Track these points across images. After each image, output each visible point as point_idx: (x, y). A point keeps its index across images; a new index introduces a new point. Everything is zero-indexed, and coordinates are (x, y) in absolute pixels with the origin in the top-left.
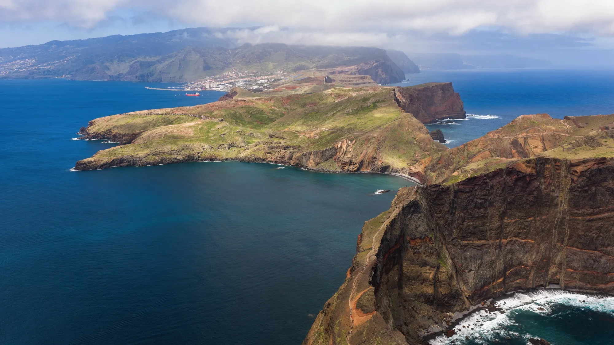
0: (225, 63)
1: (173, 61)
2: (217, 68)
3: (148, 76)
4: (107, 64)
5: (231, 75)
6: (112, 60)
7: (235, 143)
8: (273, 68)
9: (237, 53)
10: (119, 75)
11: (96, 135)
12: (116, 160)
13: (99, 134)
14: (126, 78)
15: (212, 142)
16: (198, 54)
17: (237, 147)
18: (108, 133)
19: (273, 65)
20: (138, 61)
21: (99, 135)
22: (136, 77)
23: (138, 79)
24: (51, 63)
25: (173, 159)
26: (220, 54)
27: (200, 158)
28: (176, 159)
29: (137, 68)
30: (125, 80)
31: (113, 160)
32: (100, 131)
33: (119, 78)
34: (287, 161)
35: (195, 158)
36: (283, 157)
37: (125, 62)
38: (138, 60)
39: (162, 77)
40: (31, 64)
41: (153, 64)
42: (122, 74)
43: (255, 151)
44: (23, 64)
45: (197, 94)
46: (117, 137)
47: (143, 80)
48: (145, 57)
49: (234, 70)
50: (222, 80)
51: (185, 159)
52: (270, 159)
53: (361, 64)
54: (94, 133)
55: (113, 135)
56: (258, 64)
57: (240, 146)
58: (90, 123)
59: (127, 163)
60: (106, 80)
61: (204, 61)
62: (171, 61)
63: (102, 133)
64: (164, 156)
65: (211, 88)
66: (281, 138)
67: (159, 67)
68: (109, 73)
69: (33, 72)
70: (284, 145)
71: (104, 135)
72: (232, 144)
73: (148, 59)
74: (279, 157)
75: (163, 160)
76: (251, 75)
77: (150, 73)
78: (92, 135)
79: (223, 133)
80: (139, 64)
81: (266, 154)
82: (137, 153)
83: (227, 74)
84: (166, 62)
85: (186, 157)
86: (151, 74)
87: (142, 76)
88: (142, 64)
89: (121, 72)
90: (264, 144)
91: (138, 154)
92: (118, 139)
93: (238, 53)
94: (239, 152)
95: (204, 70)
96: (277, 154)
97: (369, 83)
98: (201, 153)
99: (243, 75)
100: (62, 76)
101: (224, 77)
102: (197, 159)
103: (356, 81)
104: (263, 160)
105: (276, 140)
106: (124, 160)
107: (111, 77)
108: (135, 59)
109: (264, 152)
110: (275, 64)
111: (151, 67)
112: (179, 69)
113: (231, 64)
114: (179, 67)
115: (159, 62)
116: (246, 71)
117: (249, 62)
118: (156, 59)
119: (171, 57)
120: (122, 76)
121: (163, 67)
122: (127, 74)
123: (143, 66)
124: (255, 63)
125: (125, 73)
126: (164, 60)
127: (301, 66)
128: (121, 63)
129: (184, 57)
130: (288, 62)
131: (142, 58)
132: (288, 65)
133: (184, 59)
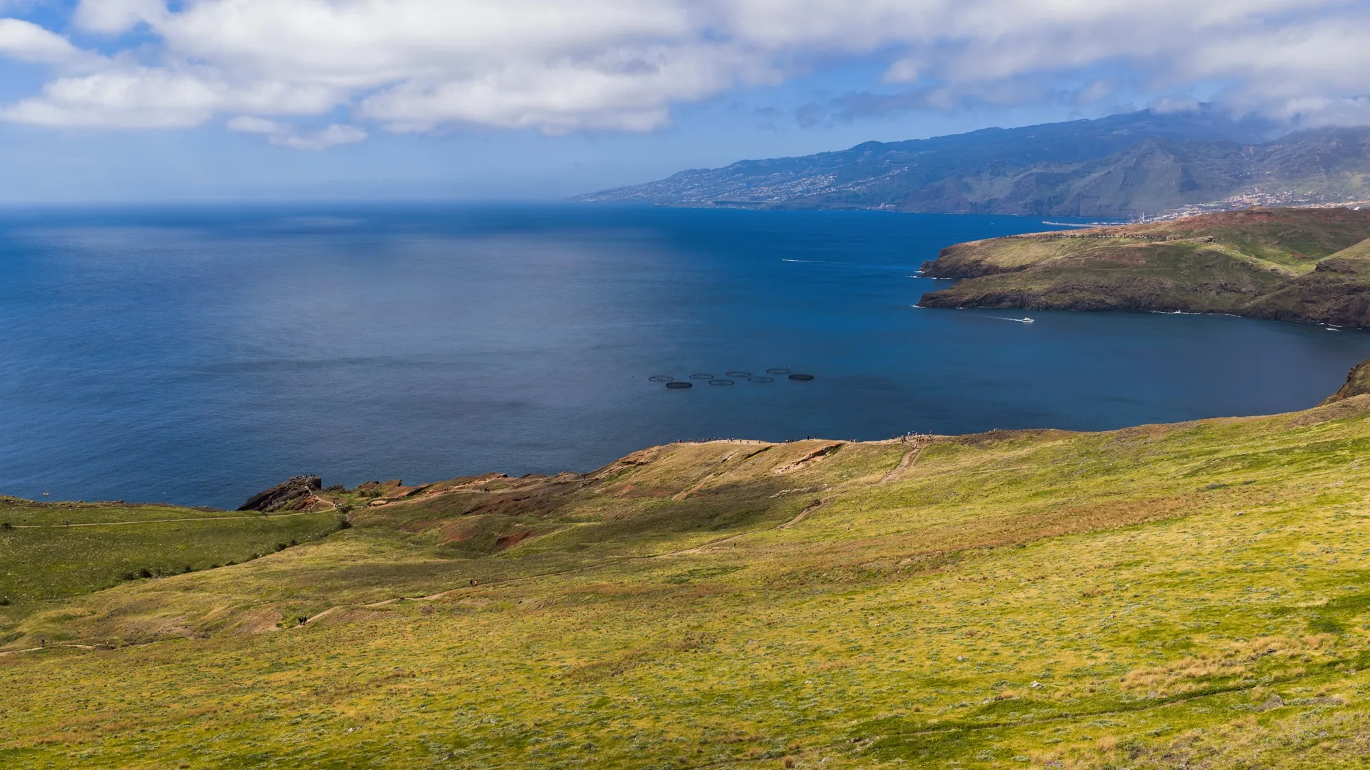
0: (1236, 177)
1: (1110, 173)
2: (1213, 186)
3: (1050, 204)
4: (968, 180)
5: (1248, 201)
6: (978, 172)
7: (1234, 284)
10: (990, 201)
11: (951, 270)
12: (991, 295)
13: (957, 269)
14: (1004, 208)
15: (1183, 278)
16: (1171, 156)
17: (1239, 291)
20: (1032, 174)
21: (958, 271)
22: (1026, 206)
23: (1027, 210)
24: (862, 181)
25: (1099, 302)
26: (1225, 156)
27: (1153, 306)
28: (1103, 302)
29: (1029, 186)
30: (1000, 212)
31: (986, 296)
32: (961, 264)
33: (987, 207)
34: (1352, 318)
36: (1345, 309)
37: (1006, 176)
38: (1034, 171)
39: (1081, 207)
40: (826, 183)
41: (1064, 178)
42: (996, 200)
43: (1278, 297)
44: (812, 184)
47: (1039, 211)
48: (1048, 166)
49: (1257, 190)
51: (1121, 305)
52: (1311, 315)
54: (949, 267)
56: (1323, 176)
57: (1244, 290)
58: (942, 251)
59: (1009, 303)
60: (962, 212)
61: (1184, 170)
62: (1105, 172)
63: (962, 268)
64: (1081, 295)
66: (1344, 272)
67: (1078, 185)
68: (971, 198)
69: (829, 198)
70: (1348, 286)
72: (1226, 284)
73: (1055, 169)
74: (1335, 310)
75: (1077, 302)
77: (1056, 197)
78: (945, 270)
79: (1210, 264)
80: (1033, 178)
81: (1304, 303)
82: (1029, 287)
83: (1237, 198)
84: (1093, 175)
85: (1125, 300)
86: (1058, 200)
87: (1039, 203)
88: (1040, 179)
89: (995, 196)
90: (1300, 285)
91: (1031, 289)
93: (1271, 153)
94: (1241, 301)
95: (1181, 191)
96: (1328, 305)
98: (1157, 295)
100: (880, 205)
104: (1296, 315)
105: (1332, 276)
106: (1005, 297)
107: (973, 205)
108: (1027, 170)
109: (1298, 299)
111: (1059, 184)
112: (1121, 189)
113: (1250, 177)
114: (1122, 184)
115: (1078, 174)
116: (1288, 192)
117: (1299, 171)
118: (1070, 169)
119: (1106, 164)
120: (995, 204)
121: (1086, 185)
122: (1007, 199)
123: (1043, 184)
124: (1314, 172)
125: (1003, 197)
126: (1089, 170)
128: (996, 177)
129: (1137, 163)
131: (1041, 166)
133: (1135, 168)
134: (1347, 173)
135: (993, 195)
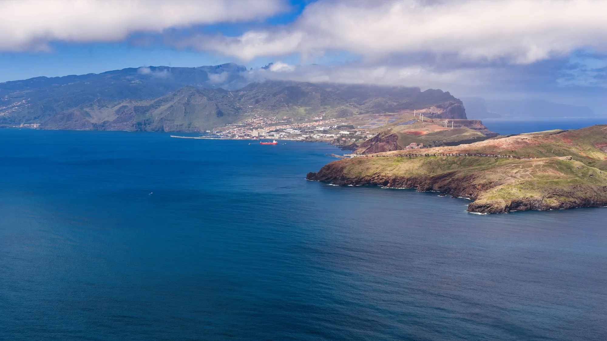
0: (234, 108)
1: (172, 106)
2: (229, 114)
3: (145, 124)
4: (87, 110)
5: (258, 122)
6: (91, 105)
9: (242, 96)
10: (104, 123)
11: (358, 180)
14: (114, 126)
16: (204, 97)
19: (306, 110)
20: (125, 106)
22: (133, 126)
26: (223, 97)
29: (130, 114)
30: (112, 129)
33: (103, 126)
37: (107, 107)
38: (124, 104)
39: (164, 126)
41: (146, 109)
42: (108, 122)
46: (396, 182)
47: (141, 129)
49: (258, 116)
56: (287, 108)
60: (87, 129)
62: (169, 105)
67: (156, 113)
68: (93, 121)
76: (283, 121)
77: (147, 120)
80: (132, 108)
83: (250, 120)
84: (161, 107)
86: (149, 122)
87: (139, 124)
88: (136, 109)
89: (106, 119)
95: (218, 117)
99: (273, 122)
100: (20, 124)
107: (94, 125)
108: (118, 104)
110: (308, 108)
111: (146, 112)
112: (185, 115)
114: (185, 113)
115: (153, 107)
117: (274, 106)
118: (147, 103)
119: (166, 101)
120: (108, 124)
121: (161, 114)
122: (115, 122)
123: (138, 112)
124: (282, 107)
125: (112, 120)
126: (157, 105)
127: (343, 110)
128: (102, 108)
129: (188, 101)
130: (325, 106)
131: (126, 102)
132: (325, 109)
133: (188, 104)
135: (104, 118)
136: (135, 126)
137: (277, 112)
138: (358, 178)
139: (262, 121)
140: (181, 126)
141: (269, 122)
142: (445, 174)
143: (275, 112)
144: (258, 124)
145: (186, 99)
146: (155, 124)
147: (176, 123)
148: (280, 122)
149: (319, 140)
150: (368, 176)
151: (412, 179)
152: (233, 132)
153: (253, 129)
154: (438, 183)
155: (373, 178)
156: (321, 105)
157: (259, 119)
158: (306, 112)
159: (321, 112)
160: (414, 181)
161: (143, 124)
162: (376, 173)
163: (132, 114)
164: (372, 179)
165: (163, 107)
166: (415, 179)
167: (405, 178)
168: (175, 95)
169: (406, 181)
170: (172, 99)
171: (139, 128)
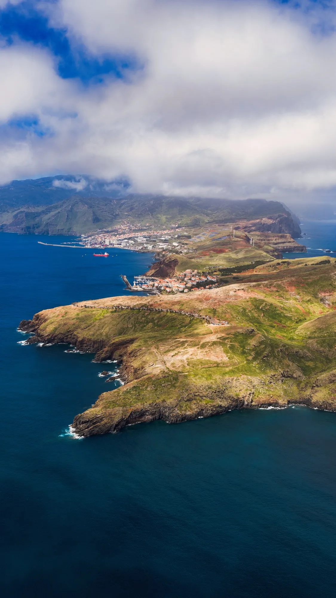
0: (112, 214)
1: (59, 213)
2: (106, 220)
3: (34, 228)
5: (124, 228)
7: (287, 371)
8: (166, 221)
10: (2, 225)
11: (51, 337)
12: (135, 412)
13: (56, 336)
14: (10, 229)
15: (257, 371)
16: (86, 205)
17: (291, 377)
18: (69, 336)
19: (167, 218)
20: (22, 212)
21: (56, 338)
22: (22, 229)
23: (23, 231)
25: (218, 407)
26: (106, 205)
27: (253, 403)
28: (220, 406)
30: (8, 231)
31: (131, 414)
32: (57, 333)
33: (2, 228)
35: (246, 403)
37: (8, 212)
38: (22, 210)
39: (49, 229)
41: (38, 215)
42: (5, 225)
45: (106, 254)
46: (84, 344)
47: (29, 232)
48: (29, 208)
49: (126, 223)
50: (116, 233)
51: (231, 405)
53: (264, 219)
54: (49, 335)
55: (80, 342)
56: (151, 217)
57: (294, 375)
58: (36, 316)
59: (150, 417)
61: (94, 213)
62: (57, 212)
63: (59, 336)
64: (204, 402)
65: (111, 244)
67: (45, 218)
71: (64, 338)
72: (283, 372)
73: (32, 210)
75: (202, 410)
76: (145, 228)
77: (36, 224)
78: (47, 337)
79: (264, 354)
80: (24, 215)
82: (163, 400)
83: (119, 227)
84: (51, 213)
85: (233, 401)
86: (37, 226)
87: (28, 228)
88: (28, 215)
89: (4, 223)
92: (86, 346)
93: (124, 203)
94: (300, 388)
95: (94, 223)
97: (289, 242)
98: (253, 393)
99: (136, 229)
101: (116, 231)
102: (250, 404)
103: (276, 240)
106: (147, 411)
108: (18, 209)
110: (168, 216)
111: (37, 218)
112: (67, 221)
113: (118, 215)
114: (67, 219)
115: (44, 213)
116: (139, 224)
117: (141, 214)
118: (40, 209)
119: (56, 207)
120: (5, 227)
121: (49, 219)
122: (11, 225)
123: (29, 217)
124: (147, 215)
125: (9, 224)
126: (48, 211)
127: (196, 219)
128: (4, 213)
129: (71, 208)
130: (182, 215)
131: (25, 208)
132: (182, 218)
133: (71, 211)
134: (159, 215)
135: (3, 222)
136: (24, 229)
137: (143, 219)
138: (51, 335)
139: (128, 227)
140: (62, 231)
141: (133, 228)
142: (127, 340)
143: (140, 220)
144: (123, 230)
145: (70, 207)
146: (41, 228)
147: (59, 227)
148: (143, 228)
149: (151, 251)
150: (61, 333)
151: (98, 341)
152: (98, 238)
153: (117, 234)
154: (120, 349)
155: (66, 336)
156: (179, 214)
157: (126, 226)
158: (166, 220)
159: (178, 220)
160: (101, 344)
161: (32, 228)
162: (70, 331)
163: (23, 219)
164: (65, 338)
165: (53, 213)
166: (102, 342)
167: (91, 341)
168: (64, 203)
169: (92, 344)
170: (61, 206)
171: (27, 231)
